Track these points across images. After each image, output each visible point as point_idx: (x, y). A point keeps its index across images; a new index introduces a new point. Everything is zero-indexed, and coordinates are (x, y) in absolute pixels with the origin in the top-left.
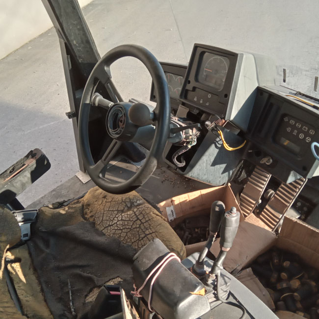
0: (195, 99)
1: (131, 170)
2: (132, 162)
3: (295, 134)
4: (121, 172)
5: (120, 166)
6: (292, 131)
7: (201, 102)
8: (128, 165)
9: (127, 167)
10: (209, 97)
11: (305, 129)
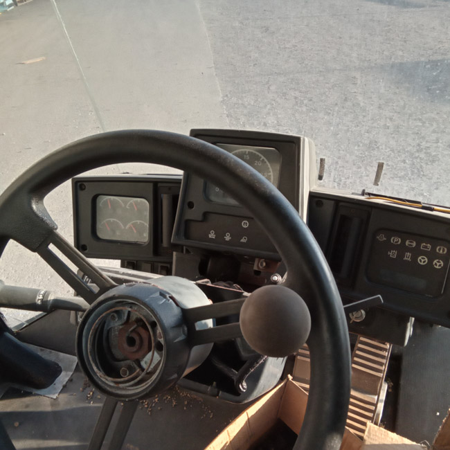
0: (212, 235)
1: (40, 409)
2: (35, 391)
3: (409, 259)
4: (17, 424)
5: (9, 410)
6: (401, 255)
7: (228, 238)
8: (27, 400)
9: (27, 406)
10: (245, 227)
11: (426, 247)
